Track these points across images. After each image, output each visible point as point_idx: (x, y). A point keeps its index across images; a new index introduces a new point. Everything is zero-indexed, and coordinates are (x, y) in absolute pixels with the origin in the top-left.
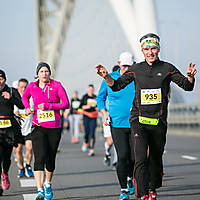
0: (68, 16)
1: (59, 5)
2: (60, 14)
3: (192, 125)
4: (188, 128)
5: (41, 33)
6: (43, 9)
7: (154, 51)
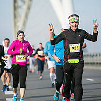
0: (29, 8)
1: (24, 2)
2: (25, 7)
3: (91, 63)
4: (90, 65)
5: (15, 16)
6: (16, 4)
7: (77, 24)
